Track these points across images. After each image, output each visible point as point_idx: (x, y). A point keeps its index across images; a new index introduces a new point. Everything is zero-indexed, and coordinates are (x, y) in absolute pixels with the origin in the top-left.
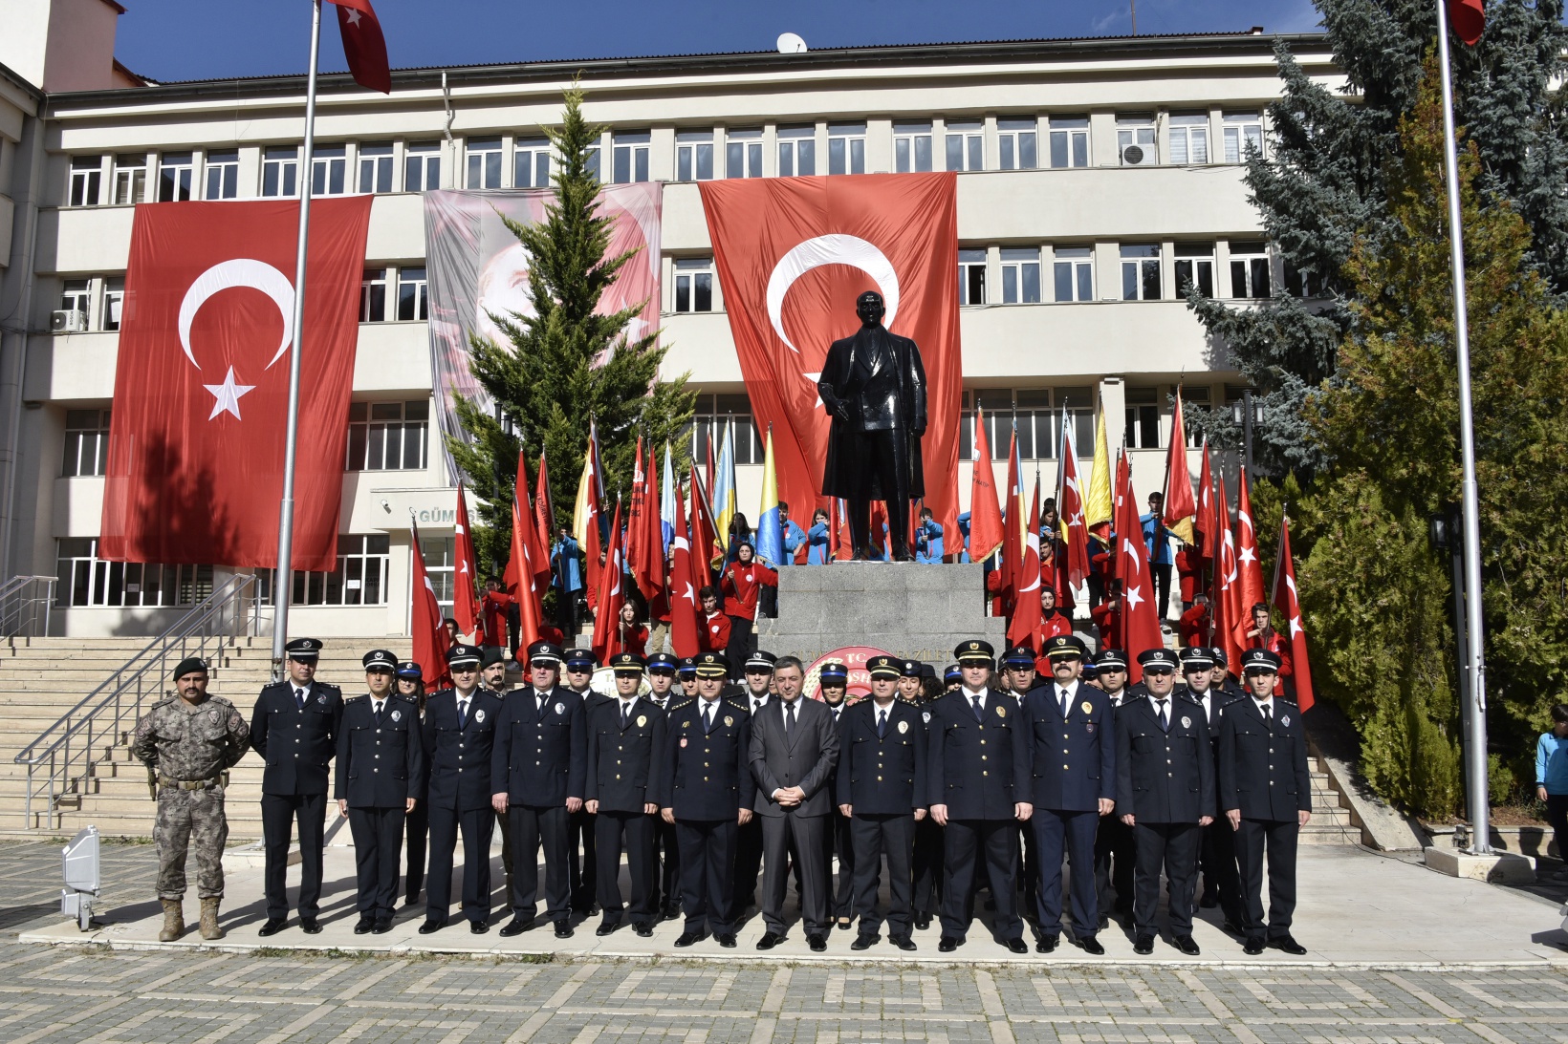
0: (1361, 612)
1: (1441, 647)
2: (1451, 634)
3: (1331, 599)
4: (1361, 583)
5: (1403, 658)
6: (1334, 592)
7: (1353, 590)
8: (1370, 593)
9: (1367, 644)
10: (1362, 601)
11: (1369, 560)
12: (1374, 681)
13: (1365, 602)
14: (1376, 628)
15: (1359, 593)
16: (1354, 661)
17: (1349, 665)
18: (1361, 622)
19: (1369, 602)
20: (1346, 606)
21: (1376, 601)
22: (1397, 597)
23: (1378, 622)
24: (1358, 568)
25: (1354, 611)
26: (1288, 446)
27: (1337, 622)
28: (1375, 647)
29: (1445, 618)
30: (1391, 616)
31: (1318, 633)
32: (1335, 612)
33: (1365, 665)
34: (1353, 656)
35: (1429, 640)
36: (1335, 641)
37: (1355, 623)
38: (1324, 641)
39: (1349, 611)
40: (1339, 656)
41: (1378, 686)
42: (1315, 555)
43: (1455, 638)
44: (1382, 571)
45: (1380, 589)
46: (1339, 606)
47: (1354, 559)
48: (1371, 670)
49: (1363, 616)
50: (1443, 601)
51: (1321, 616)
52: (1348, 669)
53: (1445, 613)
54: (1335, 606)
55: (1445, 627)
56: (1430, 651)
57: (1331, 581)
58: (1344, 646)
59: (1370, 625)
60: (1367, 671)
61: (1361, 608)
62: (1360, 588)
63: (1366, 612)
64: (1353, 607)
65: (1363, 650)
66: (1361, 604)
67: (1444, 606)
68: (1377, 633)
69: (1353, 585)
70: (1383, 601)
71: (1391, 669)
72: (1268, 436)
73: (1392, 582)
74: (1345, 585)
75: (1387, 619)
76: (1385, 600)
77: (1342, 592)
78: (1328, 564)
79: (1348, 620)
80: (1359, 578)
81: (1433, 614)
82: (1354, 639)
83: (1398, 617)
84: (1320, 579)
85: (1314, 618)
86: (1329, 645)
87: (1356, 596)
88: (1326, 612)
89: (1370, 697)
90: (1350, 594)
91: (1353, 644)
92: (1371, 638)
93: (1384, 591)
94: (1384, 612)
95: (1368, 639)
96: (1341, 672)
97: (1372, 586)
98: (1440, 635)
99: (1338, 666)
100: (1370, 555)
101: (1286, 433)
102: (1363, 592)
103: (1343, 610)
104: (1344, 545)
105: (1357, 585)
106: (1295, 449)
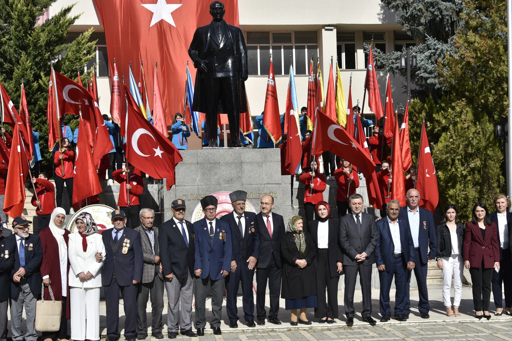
0: (461, 170)
1: (499, 186)
2: (504, 181)
3: (448, 164)
4: (462, 156)
5: (481, 192)
6: (449, 160)
7: (458, 160)
8: (467, 161)
9: (465, 186)
10: (463, 165)
11: (466, 145)
12: (468, 204)
13: (464, 165)
14: (469, 178)
15: (461, 161)
16: (458, 194)
17: (456, 196)
18: (462, 175)
19: (466, 165)
20: (455, 167)
21: (468, 165)
22: (478, 163)
23: (470, 175)
24: (461, 149)
25: (459, 170)
26: (429, 78)
27: (451, 175)
28: (468, 187)
29: (501, 172)
30: (476, 172)
31: (442, 180)
32: (450, 170)
33: (463, 196)
34: (458, 192)
35: (493, 183)
36: (449, 185)
37: (459, 175)
38: (444, 185)
39: (456, 170)
40: (451, 192)
41: (469, 206)
42: (441, 142)
43: (505, 182)
44: (472, 150)
45: (471, 159)
46: (452, 167)
47: (459, 144)
48: (466, 198)
49: (463, 172)
50: (500, 164)
51: (443, 173)
52: (456, 198)
53: (501, 170)
54: (450, 167)
55: (501, 177)
56: (494, 188)
57: (448, 155)
58: (454, 187)
59: (465, 177)
60: (464, 199)
61: (462, 168)
62: (462, 158)
63: (464, 170)
64: (458, 168)
65: (462, 189)
66: (462, 166)
67: (501, 167)
68: (469, 180)
69: (458, 157)
70: (472, 165)
71: (475, 198)
72: (419, 72)
73: (477, 155)
74: (455, 157)
75: (474, 173)
76: (473, 164)
77: (453, 160)
78: (447, 146)
79: (456, 174)
80: (461, 153)
81: (495, 171)
82: (459, 183)
83: (479, 172)
84: (443, 154)
85: (440, 173)
86: (447, 188)
87: (460, 162)
88: (445, 170)
89: (466, 212)
90: (457, 161)
91: (458, 186)
92: (466, 183)
93: (473, 160)
94: (473, 170)
95: (465, 183)
96: (452, 200)
97: (467, 157)
98: (498, 181)
99: (451, 197)
100: (466, 143)
101: (428, 71)
102: (463, 160)
103: (453, 170)
104: (454, 138)
105: (460, 157)
106: (433, 79)
